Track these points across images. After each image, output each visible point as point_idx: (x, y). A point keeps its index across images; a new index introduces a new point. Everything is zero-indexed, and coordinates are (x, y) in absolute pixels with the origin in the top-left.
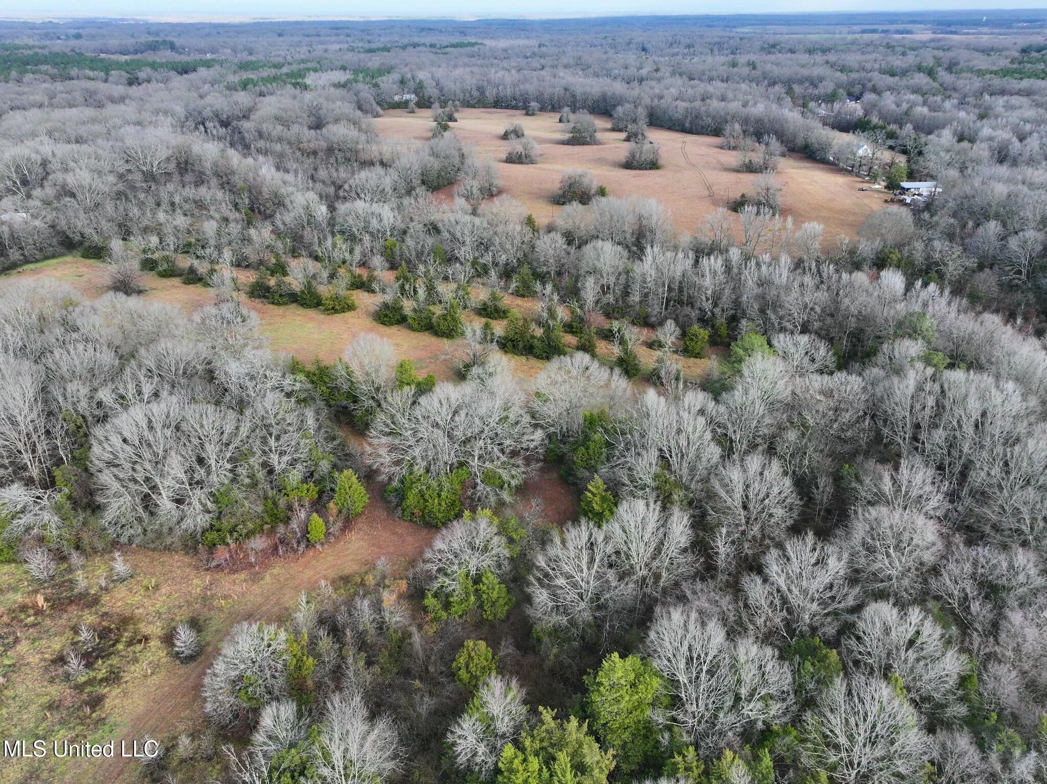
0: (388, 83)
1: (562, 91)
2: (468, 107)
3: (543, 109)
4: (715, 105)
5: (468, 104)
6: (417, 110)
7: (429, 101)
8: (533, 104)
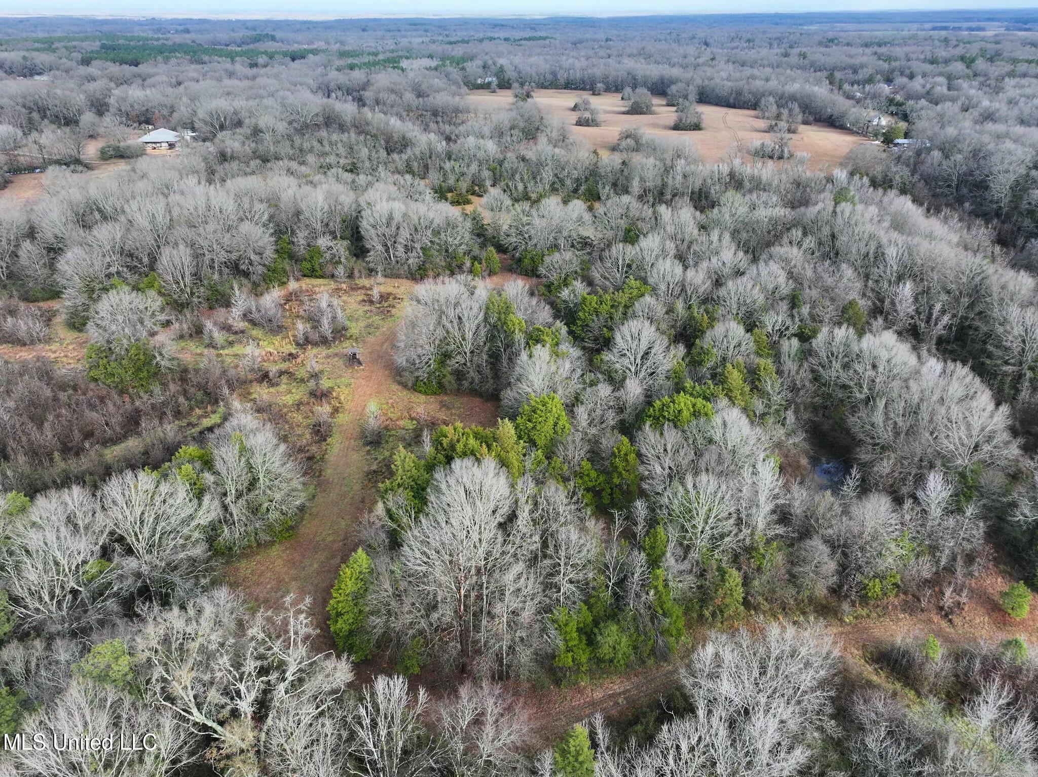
0: (473, 67)
1: (626, 74)
2: (542, 88)
3: (608, 90)
4: (758, 84)
5: (542, 86)
6: (498, 90)
7: (508, 82)
8: (599, 85)
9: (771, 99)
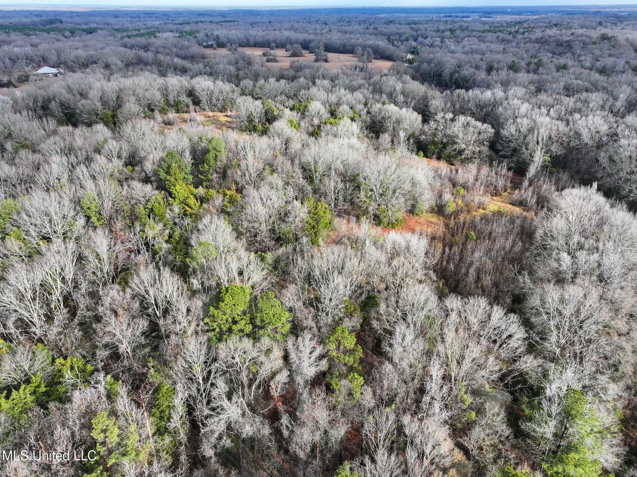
0: (200, 36)
1: (285, 38)
2: (242, 47)
3: (277, 47)
4: (353, 41)
6: (217, 48)
7: (223, 44)
8: (273, 44)
9: (359, 48)
